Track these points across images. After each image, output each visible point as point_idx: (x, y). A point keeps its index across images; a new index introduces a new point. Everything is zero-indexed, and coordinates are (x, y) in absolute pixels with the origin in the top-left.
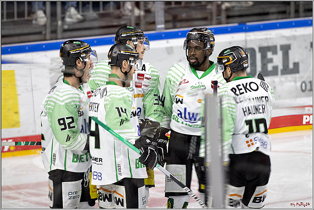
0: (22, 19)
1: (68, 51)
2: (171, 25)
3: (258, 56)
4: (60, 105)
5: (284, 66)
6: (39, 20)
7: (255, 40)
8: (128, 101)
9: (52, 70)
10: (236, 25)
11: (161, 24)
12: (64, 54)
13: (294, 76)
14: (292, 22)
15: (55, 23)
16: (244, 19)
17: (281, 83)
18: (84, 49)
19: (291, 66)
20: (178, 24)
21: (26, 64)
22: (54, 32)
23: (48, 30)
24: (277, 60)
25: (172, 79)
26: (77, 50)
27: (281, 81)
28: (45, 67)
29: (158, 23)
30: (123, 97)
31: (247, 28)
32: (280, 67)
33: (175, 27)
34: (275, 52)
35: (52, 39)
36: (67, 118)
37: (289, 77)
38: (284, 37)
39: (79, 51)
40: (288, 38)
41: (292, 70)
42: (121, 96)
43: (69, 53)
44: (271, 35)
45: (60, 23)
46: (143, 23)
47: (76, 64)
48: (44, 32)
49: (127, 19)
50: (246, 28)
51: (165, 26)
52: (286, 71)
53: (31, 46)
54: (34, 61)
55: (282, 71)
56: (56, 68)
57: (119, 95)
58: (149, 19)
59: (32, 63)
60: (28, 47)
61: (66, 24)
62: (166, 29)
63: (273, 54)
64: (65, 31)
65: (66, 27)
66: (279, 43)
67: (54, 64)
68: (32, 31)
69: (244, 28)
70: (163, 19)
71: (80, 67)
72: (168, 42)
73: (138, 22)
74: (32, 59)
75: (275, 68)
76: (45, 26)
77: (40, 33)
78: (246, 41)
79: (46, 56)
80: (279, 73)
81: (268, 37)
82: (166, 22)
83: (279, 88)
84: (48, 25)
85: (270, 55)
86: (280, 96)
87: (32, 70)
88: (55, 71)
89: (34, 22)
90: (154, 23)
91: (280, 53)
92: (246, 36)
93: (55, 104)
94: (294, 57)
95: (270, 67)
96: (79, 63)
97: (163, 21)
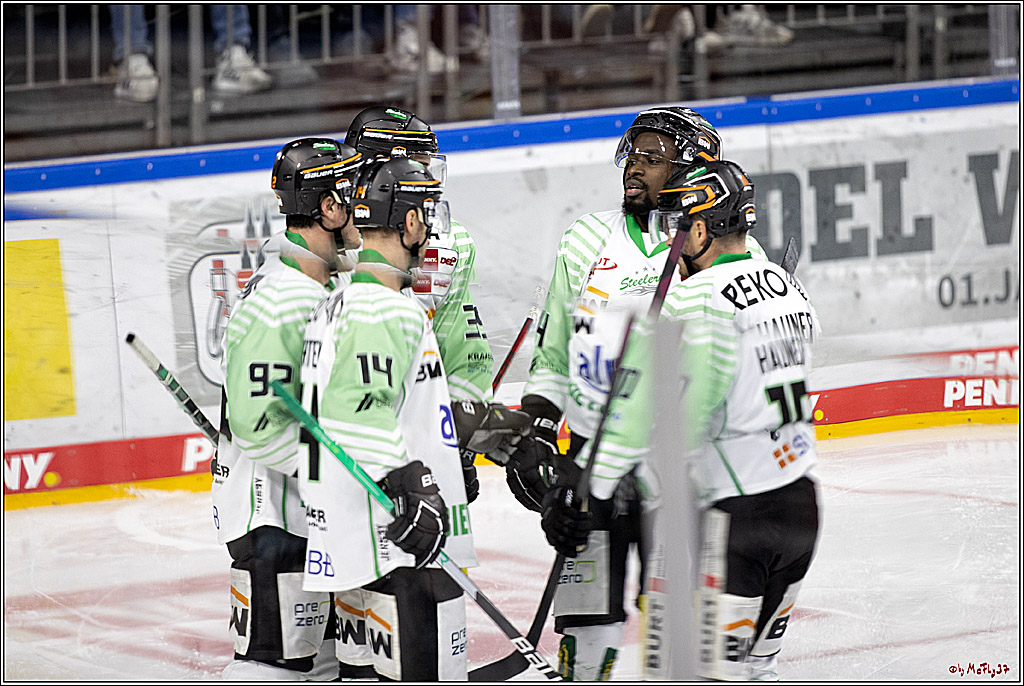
0: (83, 82)
1: (298, 172)
2: (539, 101)
3: (808, 197)
4: (268, 328)
5: (885, 228)
6: (134, 84)
7: (799, 148)
8: (402, 333)
9: (173, 239)
10: (741, 100)
11: (509, 100)
12: (286, 179)
13: (916, 258)
14: (912, 92)
15: (184, 96)
16: (763, 84)
17: (878, 280)
18: (346, 165)
19: (908, 228)
20: (563, 100)
21: (92, 222)
22: (181, 121)
23: (163, 118)
24: (865, 209)
25: (572, 258)
26: (325, 167)
27: (877, 275)
28: (152, 229)
29: (501, 94)
30: (386, 323)
31: (774, 111)
32: (876, 232)
33: (551, 108)
34: (859, 187)
35: (173, 145)
36: (277, 367)
37: (903, 261)
38: (886, 138)
39: (331, 172)
40: (898, 142)
41: (910, 239)
42: (380, 318)
43: (299, 176)
44: (846, 132)
45: (198, 94)
46: (453, 94)
47: (320, 210)
48: (150, 124)
49: (405, 84)
50: (769, 110)
51: (522, 104)
52: (894, 243)
53: (108, 166)
54: (119, 210)
55: (879, 242)
56: (188, 232)
57: (374, 315)
58: (474, 84)
59: (115, 217)
60: (101, 169)
61: (216, 99)
62: (525, 113)
63: (853, 191)
64: (214, 118)
65: (217, 107)
66: (872, 157)
67: (182, 222)
68: (114, 118)
69: (765, 111)
70: (515, 82)
71: (332, 221)
72: (529, 154)
73: (437, 92)
74: (114, 206)
75: (861, 234)
76: (153, 102)
77: (138, 125)
78: (770, 151)
79: (155, 195)
80: (873, 249)
81: (839, 137)
82: (525, 92)
83: (870, 296)
84: (163, 100)
85: (843, 194)
86: (873, 321)
87: (111, 238)
88: (183, 243)
89: (119, 91)
90: (487, 95)
91: (874, 189)
92: (770, 136)
93: (253, 323)
94: (916, 200)
95: (843, 231)
96: (331, 209)
97: (517, 90)
